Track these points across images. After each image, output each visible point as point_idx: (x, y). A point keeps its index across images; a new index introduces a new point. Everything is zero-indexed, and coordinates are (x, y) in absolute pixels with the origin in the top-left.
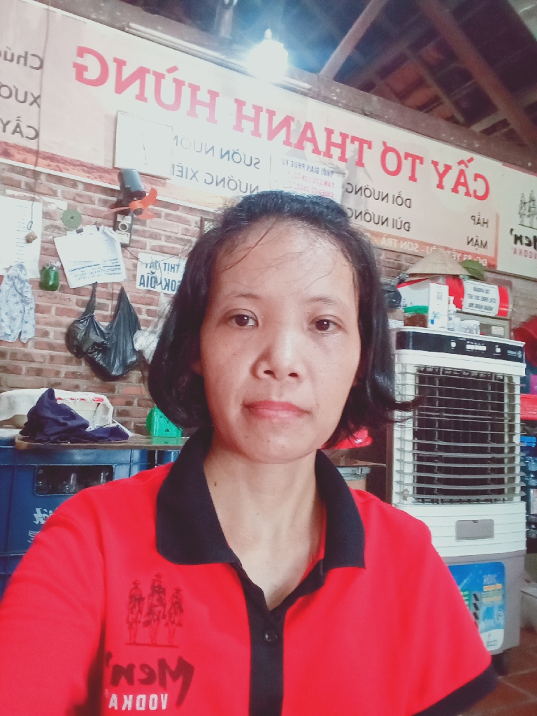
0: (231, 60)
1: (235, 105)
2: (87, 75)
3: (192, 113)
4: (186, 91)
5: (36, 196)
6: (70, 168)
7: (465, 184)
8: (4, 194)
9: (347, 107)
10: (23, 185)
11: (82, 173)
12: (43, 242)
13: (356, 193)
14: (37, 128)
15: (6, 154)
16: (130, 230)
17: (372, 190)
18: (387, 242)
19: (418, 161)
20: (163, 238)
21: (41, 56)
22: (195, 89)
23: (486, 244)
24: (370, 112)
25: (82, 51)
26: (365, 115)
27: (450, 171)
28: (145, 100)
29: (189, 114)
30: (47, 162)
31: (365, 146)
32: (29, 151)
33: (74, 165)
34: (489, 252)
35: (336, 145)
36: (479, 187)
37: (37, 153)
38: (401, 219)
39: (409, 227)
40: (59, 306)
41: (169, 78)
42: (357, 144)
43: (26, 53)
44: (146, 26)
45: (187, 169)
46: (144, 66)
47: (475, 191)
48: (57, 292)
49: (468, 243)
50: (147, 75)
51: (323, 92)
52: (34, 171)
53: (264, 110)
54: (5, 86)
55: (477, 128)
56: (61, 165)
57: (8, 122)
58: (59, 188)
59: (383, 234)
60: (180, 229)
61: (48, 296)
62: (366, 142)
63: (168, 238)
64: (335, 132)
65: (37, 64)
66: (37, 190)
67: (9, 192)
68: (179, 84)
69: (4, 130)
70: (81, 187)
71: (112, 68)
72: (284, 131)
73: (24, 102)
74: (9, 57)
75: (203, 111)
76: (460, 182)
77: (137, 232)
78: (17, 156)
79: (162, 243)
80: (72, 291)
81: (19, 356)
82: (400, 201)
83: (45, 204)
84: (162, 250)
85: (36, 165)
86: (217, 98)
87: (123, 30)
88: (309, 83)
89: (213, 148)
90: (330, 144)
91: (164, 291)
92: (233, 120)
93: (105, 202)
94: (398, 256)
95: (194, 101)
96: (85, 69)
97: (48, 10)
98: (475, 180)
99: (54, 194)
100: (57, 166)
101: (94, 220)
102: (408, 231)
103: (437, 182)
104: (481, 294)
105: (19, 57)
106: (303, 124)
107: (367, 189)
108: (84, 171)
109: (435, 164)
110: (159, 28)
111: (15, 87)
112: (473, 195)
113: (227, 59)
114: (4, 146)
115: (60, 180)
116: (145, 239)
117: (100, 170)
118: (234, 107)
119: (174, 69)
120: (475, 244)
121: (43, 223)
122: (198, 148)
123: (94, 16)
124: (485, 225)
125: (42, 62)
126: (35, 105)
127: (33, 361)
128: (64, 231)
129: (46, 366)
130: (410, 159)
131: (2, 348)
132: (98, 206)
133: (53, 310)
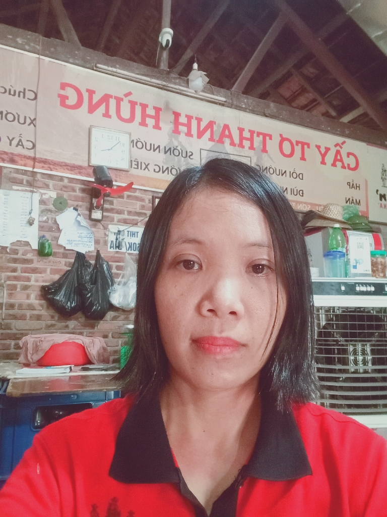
0: (169, 85)
1: (174, 116)
2: (68, 102)
3: (143, 123)
4: (138, 110)
5: (34, 190)
6: (56, 168)
7: (341, 160)
8: (12, 189)
9: (253, 112)
10: (25, 182)
11: (67, 171)
12: (39, 222)
14: (33, 141)
15: (12, 161)
16: (103, 209)
17: (275, 170)
19: (306, 146)
20: (126, 212)
21: (36, 91)
22: (144, 107)
23: (359, 201)
24: (269, 114)
25: (63, 86)
26: (266, 116)
27: (329, 152)
28: (110, 117)
29: (140, 124)
30: (42, 165)
31: (268, 138)
32: (29, 158)
33: (61, 166)
34: (362, 208)
35: (247, 139)
36: (352, 162)
37: (34, 159)
38: (296, 188)
39: (303, 193)
40: (52, 267)
41: (126, 100)
42: (261, 137)
43: (25, 89)
44: (107, 65)
45: (141, 163)
46: (108, 93)
47: (349, 165)
48: (51, 258)
49: (347, 202)
50: (111, 99)
51: (235, 103)
52: (33, 172)
53: (194, 118)
54: (10, 113)
55: (346, 119)
56: (51, 166)
57: (13, 138)
58: (51, 183)
60: (138, 206)
61: (44, 260)
62: (268, 135)
63: (129, 213)
64: (245, 130)
65: (33, 96)
66: (35, 184)
67: (15, 187)
68: (133, 104)
69: (10, 145)
70: (66, 181)
71: (86, 96)
72: (209, 132)
73: (24, 124)
74: (12, 93)
75: (151, 122)
76: (338, 158)
77: (107, 209)
78: (20, 162)
79: (126, 216)
80: (62, 255)
81: (24, 307)
82: (295, 175)
83: (40, 192)
84: (125, 222)
85: (34, 168)
86: (160, 112)
87: (93, 70)
88: (225, 97)
89: (159, 147)
90: (242, 138)
91: (128, 252)
92: (172, 126)
93: (83, 190)
95: (144, 115)
96: (67, 98)
97: (39, 58)
98: (348, 157)
99: (47, 186)
100: (49, 167)
101: (76, 203)
102: (302, 196)
103: (320, 158)
105: (20, 92)
106: (222, 125)
107: (269, 169)
108: (67, 169)
109: (318, 147)
110: (118, 66)
111: (17, 113)
112: (347, 168)
113: (166, 85)
114: (11, 156)
115: (51, 177)
116: (114, 215)
117: (80, 167)
118: (172, 117)
119: (129, 94)
120: (352, 203)
121: (40, 208)
122: (148, 148)
123: (71, 60)
124: (358, 188)
125: (36, 95)
126: (32, 124)
127: (34, 309)
128: (55, 213)
129: (44, 312)
130: (300, 145)
131: (12, 301)
132: (79, 194)
133: (48, 271)
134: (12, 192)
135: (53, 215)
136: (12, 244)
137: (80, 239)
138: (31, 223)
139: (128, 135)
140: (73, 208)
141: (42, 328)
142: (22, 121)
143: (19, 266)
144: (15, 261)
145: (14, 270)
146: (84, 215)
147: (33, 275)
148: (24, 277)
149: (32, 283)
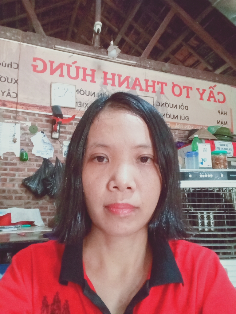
0: (100, 56)
1: (103, 74)
2: (38, 69)
3: (84, 79)
4: (81, 71)
5: (17, 121)
6: (32, 108)
7: (214, 97)
8: (4, 122)
9: (154, 69)
10: (12, 117)
12: (20, 140)
13: (161, 106)
14: (17, 93)
15: (4, 105)
16: (59, 132)
17: (169, 104)
18: (178, 126)
19: (190, 89)
21: (18, 63)
22: (85, 69)
23: (227, 122)
24: (165, 70)
25: (35, 59)
26: (163, 72)
27: (206, 92)
28: (63, 76)
29: (82, 80)
30: (22, 106)
31: (164, 85)
32: (14, 103)
33: (33, 107)
34: (228, 126)
35: (150, 86)
36: (221, 98)
37: (17, 103)
38: (184, 115)
39: (188, 119)
40: (28, 167)
41: (73, 66)
42: (160, 84)
43: (11, 63)
44: (62, 46)
45: (83, 103)
46: (62, 62)
47: (219, 100)
48: (28, 162)
49: (218, 123)
50: (64, 66)
51: (143, 64)
52: (16, 111)
53: (116, 75)
54: (3, 77)
55: (218, 71)
56: (28, 107)
57: (5, 92)
58: (28, 117)
59: (176, 123)
61: (24, 164)
62: (164, 83)
64: (150, 80)
65: (16, 66)
66: (17, 118)
67: (6, 121)
68: (78, 68)
69: (3, 95)
70: (37, 116)
71: (48, 65)
72: (126, 82)
73: (11, 83)
74: (4, 65)
75: (89, 78)
76: (211, 96)
77: (62, 132)
78: (10, 106)
80: (34, 160)
81: (11, 191)
82: (182, 107)
83: (22, 124)
85: (17, 108)
86: (95, 72)
87: (53, 49)
88: (136, 61)
89: (94, 93)
90: (147, 86)
92: (102, 80)
93: (47, 121)
94: (184, 132)
95: (85, 75)
96: (37, 66)
97: (20, 44)
98: (218, 94)
99: (25, 119)
100: (26, 108)
101: (43, 129)
102: (188, 120)
103: (199, 96)
104: (224, 147)
105: (8, 65)
106: (134, 79)
107: (166, 104)
108: (38, 109)
109: (198, 89)
110: (68, 46)
111: (7, 77)
112: (218, 102)
113: (98, 56)
114: (3, 102)
115: (28, 113)
116: (66, 135)
117: (45, 107)
118: (103, 75)
119: (75, 62)
120: (221, 123)
121: (21, 132)
122: (88, 94)
123: (39, 44)
124: (225, 114)
125: (18, 65)
126: (16, 83)
127: (17, 193)
128: (30, 135)
129: (24, 195)
130: (186, 89)
131: (4, 188)
132: (45, 123)
133: (26, 170)
134: (4, 124)
135: (29, 136)
136: (4, 154)
137: (44, 150)
138: (15, 141)
139: (74, 87)
140: (41, 132)
141: (22, 205)
142: (10, 81)
143: (8, 167)
144: (6, 164)
145: (6, 170)
146: (47, 136)
147: (17, 172)
148: (11, 174)
149: (16, 177)
